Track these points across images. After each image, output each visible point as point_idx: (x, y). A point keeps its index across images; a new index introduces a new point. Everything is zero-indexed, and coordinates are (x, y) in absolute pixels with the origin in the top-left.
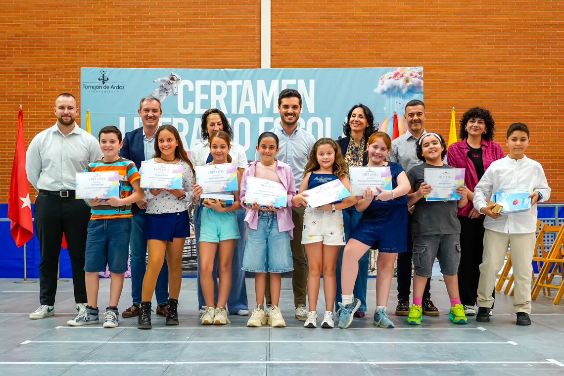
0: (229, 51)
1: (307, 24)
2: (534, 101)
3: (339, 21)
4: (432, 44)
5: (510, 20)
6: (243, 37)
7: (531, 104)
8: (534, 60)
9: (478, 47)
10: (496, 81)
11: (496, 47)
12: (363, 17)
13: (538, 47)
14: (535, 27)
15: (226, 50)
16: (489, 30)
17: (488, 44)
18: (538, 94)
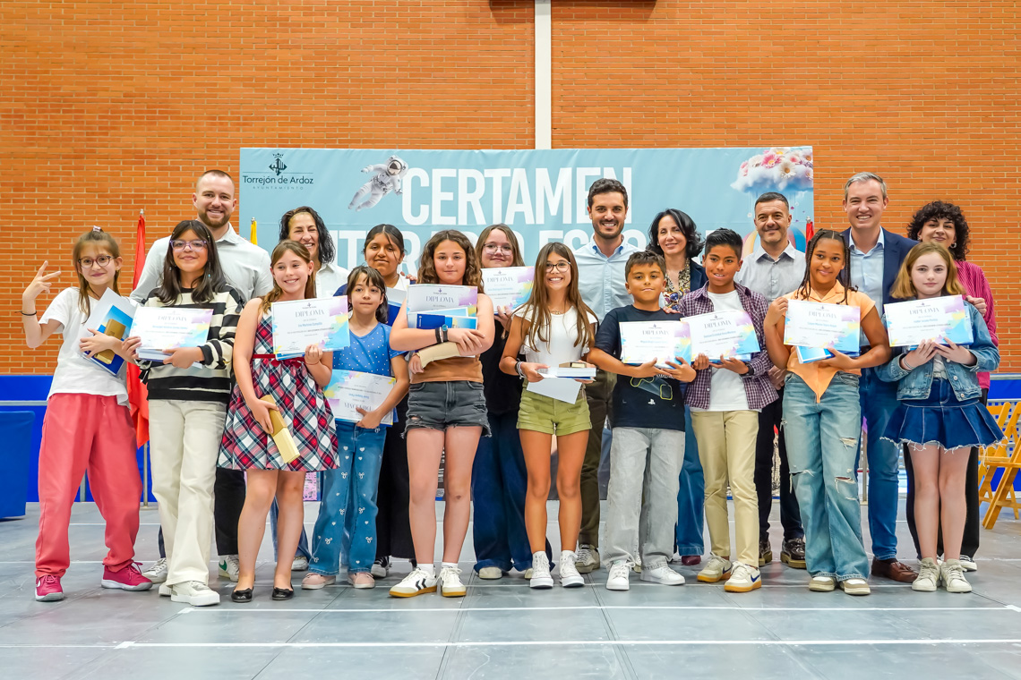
0: (483, 120)
1: (611, 76)
2: (991, 203)
3: (664, 71)
4: (821, 110)
5: (948, 70)
6: (505, 98)
7: (985, 209)
8: (989, 136)
9: (897, 115)
10: (926, 170)
11: (925, 114)
12: (705, 66)
13: (995, 114)
14: (989, 81)
15: (477, 120)
16: (914, 87)
17: (913, 109)
18: (997, 192)
